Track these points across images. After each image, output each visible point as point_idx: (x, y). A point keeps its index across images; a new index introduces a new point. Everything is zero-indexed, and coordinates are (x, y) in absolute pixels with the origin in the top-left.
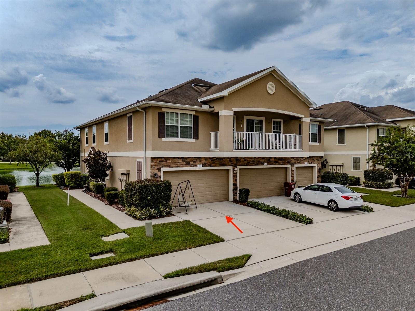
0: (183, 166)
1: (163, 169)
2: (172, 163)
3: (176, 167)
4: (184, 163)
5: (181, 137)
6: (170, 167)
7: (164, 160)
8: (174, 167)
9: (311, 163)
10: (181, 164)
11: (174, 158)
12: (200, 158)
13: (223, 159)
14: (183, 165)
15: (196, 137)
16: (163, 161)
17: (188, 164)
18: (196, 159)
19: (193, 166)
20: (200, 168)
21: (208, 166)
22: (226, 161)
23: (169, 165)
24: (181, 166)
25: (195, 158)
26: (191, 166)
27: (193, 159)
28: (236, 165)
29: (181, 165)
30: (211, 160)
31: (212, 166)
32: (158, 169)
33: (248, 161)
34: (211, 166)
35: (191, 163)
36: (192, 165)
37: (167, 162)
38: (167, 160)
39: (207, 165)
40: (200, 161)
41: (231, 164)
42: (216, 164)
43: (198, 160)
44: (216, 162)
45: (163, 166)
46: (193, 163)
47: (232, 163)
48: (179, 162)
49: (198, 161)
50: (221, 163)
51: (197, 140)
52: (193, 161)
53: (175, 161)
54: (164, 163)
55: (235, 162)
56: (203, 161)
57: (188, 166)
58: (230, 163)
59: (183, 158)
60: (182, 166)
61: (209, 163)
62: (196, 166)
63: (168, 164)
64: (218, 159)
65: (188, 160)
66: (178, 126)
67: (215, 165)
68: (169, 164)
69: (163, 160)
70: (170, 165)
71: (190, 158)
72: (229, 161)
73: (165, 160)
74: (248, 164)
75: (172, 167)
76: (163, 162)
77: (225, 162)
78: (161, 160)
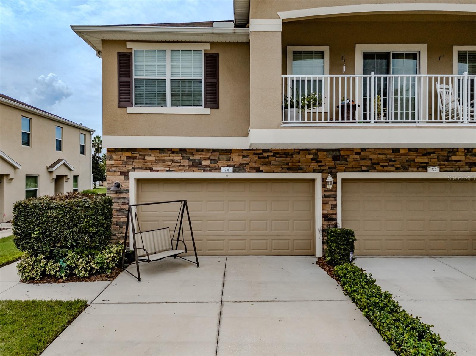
0: (185, 169)
2: (156, 162)
3: (167, 171)
4: (187, 163)
6: (151, 171)
7: (137, 156)
8: (162, 171)
10: (180, 164)
11: (162, 151)
12: (228, 151)
13: (294, 156)
14: (184, 166)
15: (212, 103)
16: (135, 158)
17: (196, 165)
18: (218, 153)
19: (210, 171)
20: (227, 175)
21: (249, 172)
22: (301, 159)
23: (148, 167)
24: (180, 168)
25: (214, 151)
26: (204, 171)
27: (210, 154)
28: (333, 170)
29: (179, 166)
30: (259, 158)
31: (262, 171)
32: (122, 173)
33: (373, 161)
34: (258, 170)
35: (206, 163)
36: (209, 169)
37: (144, 159)
38: (145, 156)
39: (248, 169)
40: (229, 159)
41: (319, 168)
42: (272, 166)
43: (224, 156)
44: (272, 163)
45: (134, 168)
46: (211, 163)
47: (320, 164)
48: (173, 161)
49: (223, 159)
50: (287, 164)
51: (214, 110)
52: (209, 159)
53: (163, 158)
55: (329, 162)
56: (237, 159)
57: (196, 168)
58: (314, 165)
59: (182, 151)
60: (182, 168)
61: (252, 165)
62: (218, 169)
63: (146, 164)
64: (277, 156)
65: (197, 157)
67: (269, 168)
68: (148, 164)
69: (135, 155)
70: (151, 166)
71: (202, 150)
72: (312, 159)
73: (140, 155)
74: (375, 169)
75: (158, 171)
76: (135, 160)
77: (299, 161)
78: (131, 156)
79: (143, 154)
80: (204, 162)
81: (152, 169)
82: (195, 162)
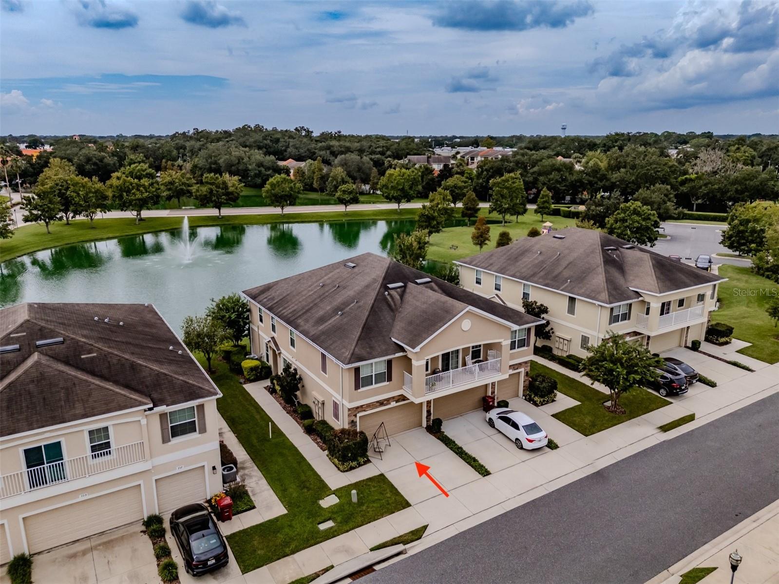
1: (358, 415)
2: (367, 407)
5: (375, 384)
9: (517, 369)
11: (369, 404)
15: (390, 379)
18: (391, 399)
21: (401, 402)
26: (385, 406)
32: (354, 416)
45: (358, 412)
46: (387, 402)
51: (390, 382)
56: (396, 399)
57: (382, 406)
61: (402, 398)
62: (390, 404)
66: (372, 375)
70: (365, 409)
71: (384, 399)
75: (368, 411)
76: (359, 409)
78: (357, 408)
79: (362, 406)
80: (385, 402)
81: (365, 411)
82: (381, 403)
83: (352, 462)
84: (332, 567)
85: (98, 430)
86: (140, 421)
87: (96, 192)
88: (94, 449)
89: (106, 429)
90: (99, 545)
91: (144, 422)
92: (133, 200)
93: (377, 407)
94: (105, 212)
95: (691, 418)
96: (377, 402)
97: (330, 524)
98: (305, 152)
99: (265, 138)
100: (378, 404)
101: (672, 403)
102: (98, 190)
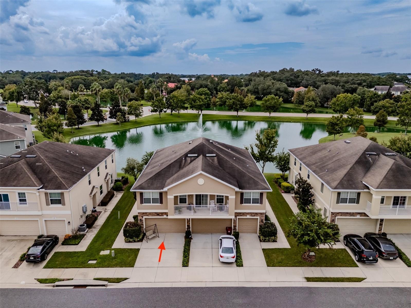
1: (144, 217)
2: (149, 214)
5: (152, 203)
8: (151, 216)
9: (254, 216)
15: (161, 202)
20: (165, 217)
32: (141, 217)
36: (161, 216)
45: (144, 216)
48: (153, 214)
49: (164, 214)
51: (162, 204)
54: (144, 214)
57: (158, 216)
62: (163, 216)
66: (150, 198)
78: (144, 213)
79: (146, 213)
80: (160, 214)
81: (148, 216)
82: (158, 214)
83: (130, 239)
84: (73, 279)
85: (22, 193)
86: (36, 193)
87: (181, 101)
88: (20, 200)
89: (24, 193)
90: (18, 240)
91: (38, 194)
92: (196, 105)
93: (155, 216)
94: (184, 110)
95: (360, 280)
96: (155, 213)
97: (94, 262)
98: (312, 83)
99: (291, 75)
100: (156, 214)
101: (358, 267)
102: (182, 100)
